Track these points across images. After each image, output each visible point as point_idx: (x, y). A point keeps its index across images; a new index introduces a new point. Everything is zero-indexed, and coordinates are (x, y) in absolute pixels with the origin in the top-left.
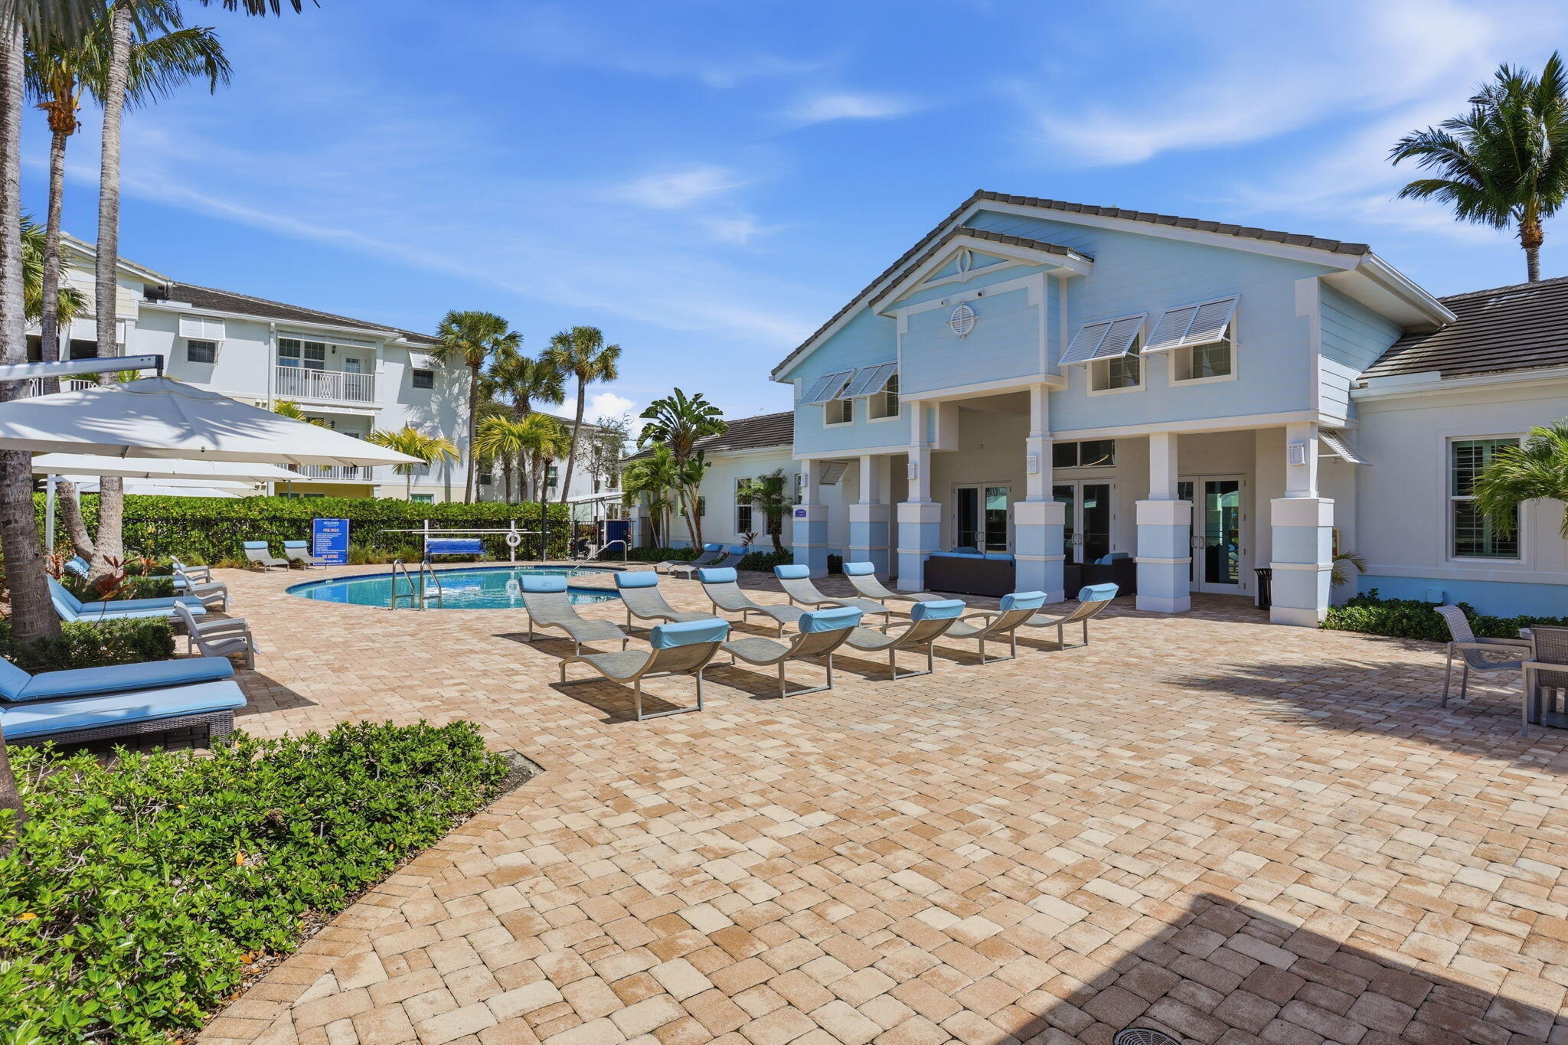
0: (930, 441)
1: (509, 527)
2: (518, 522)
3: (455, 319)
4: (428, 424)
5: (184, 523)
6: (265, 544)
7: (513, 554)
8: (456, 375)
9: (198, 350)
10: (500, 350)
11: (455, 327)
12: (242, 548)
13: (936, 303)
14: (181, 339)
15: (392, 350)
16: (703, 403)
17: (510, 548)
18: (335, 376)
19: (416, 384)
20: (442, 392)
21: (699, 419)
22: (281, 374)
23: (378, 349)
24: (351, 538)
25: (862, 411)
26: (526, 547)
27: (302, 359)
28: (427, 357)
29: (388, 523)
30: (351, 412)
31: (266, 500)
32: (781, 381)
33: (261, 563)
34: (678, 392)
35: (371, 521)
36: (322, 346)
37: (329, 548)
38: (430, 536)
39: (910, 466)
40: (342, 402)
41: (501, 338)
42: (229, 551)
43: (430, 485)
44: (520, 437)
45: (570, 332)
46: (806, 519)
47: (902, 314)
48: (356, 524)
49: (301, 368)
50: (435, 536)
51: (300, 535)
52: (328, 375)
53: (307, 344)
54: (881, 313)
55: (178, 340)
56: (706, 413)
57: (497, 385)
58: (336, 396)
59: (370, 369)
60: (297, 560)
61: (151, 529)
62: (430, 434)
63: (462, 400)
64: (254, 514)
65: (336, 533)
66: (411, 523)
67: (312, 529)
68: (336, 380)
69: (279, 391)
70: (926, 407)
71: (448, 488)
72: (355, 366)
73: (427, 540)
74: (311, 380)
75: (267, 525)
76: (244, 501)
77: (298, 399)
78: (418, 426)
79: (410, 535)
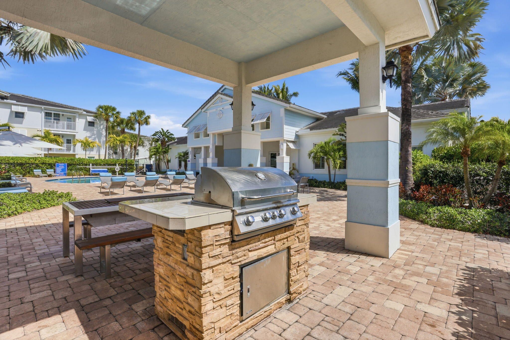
0: (215, 143)
1: (116, 166)
2: (119, 164)
3: (101, 107)
4: (93, 137)
5: (14, 165)
6: (40, 170)
7: (117, 173)
8: (102, 122)
9: (18, 115)
10: (114, 116)
11: (101, 110)
12: (33, 171)
13: (214, 110)
14: (13, 111)
15: (81, 116)
16: (169, 132)
17: (116, 172)
18: (63, 123)
19: (89, 125)
20: (98, 128)
21: (168, 137)
22: (46, 122)
23: (77, 115)
24: (68, 169)
25: (202, 135)
26: (121, 171)
27: (53, 117)
28: (92, 118)
29: (79, 164)
30: (68, 133)
31: (41, 158)
32: (185, 127)
33: (39, 176)
34: (162, 129)
35: (74, 164)
36: (59, 114)
37: (61, 171)
38: (92, 168)
39: (210, 149)
40: (65, 130)
41: (115, 113)
42: (29, 172)
43: (94, 154)
44: (119, 141)
45: (136, 111)
46: (190, 162)
47: (208, 112)
48: (69, 165)
49: (53, 120)
50: (94, 168)
51: (51, 168)
52: (61, 123)
53: (54, 114)
54: (204, 112)
55: (12, 112)
56: (170, 135)
57: (115, 126)
58: (63, 128)
59: (75, 121)
60: (50, 175)
61: (3, 166)
62: (93, 140)
63: (104, 130)
64: (37, 162)
65: (63, 167)
66: (86, 165)
67: (55, 166)
68: (63, 125)
69: (45, 127)
70: (214, 134)
71: (99, 155)
72: (70, 120)
73: (91, 169)
74: (55, 124)
75: (41, 165)
76: (33, 158)
77: (51, 129)
78: (90, 137)
79: (86, 168)
